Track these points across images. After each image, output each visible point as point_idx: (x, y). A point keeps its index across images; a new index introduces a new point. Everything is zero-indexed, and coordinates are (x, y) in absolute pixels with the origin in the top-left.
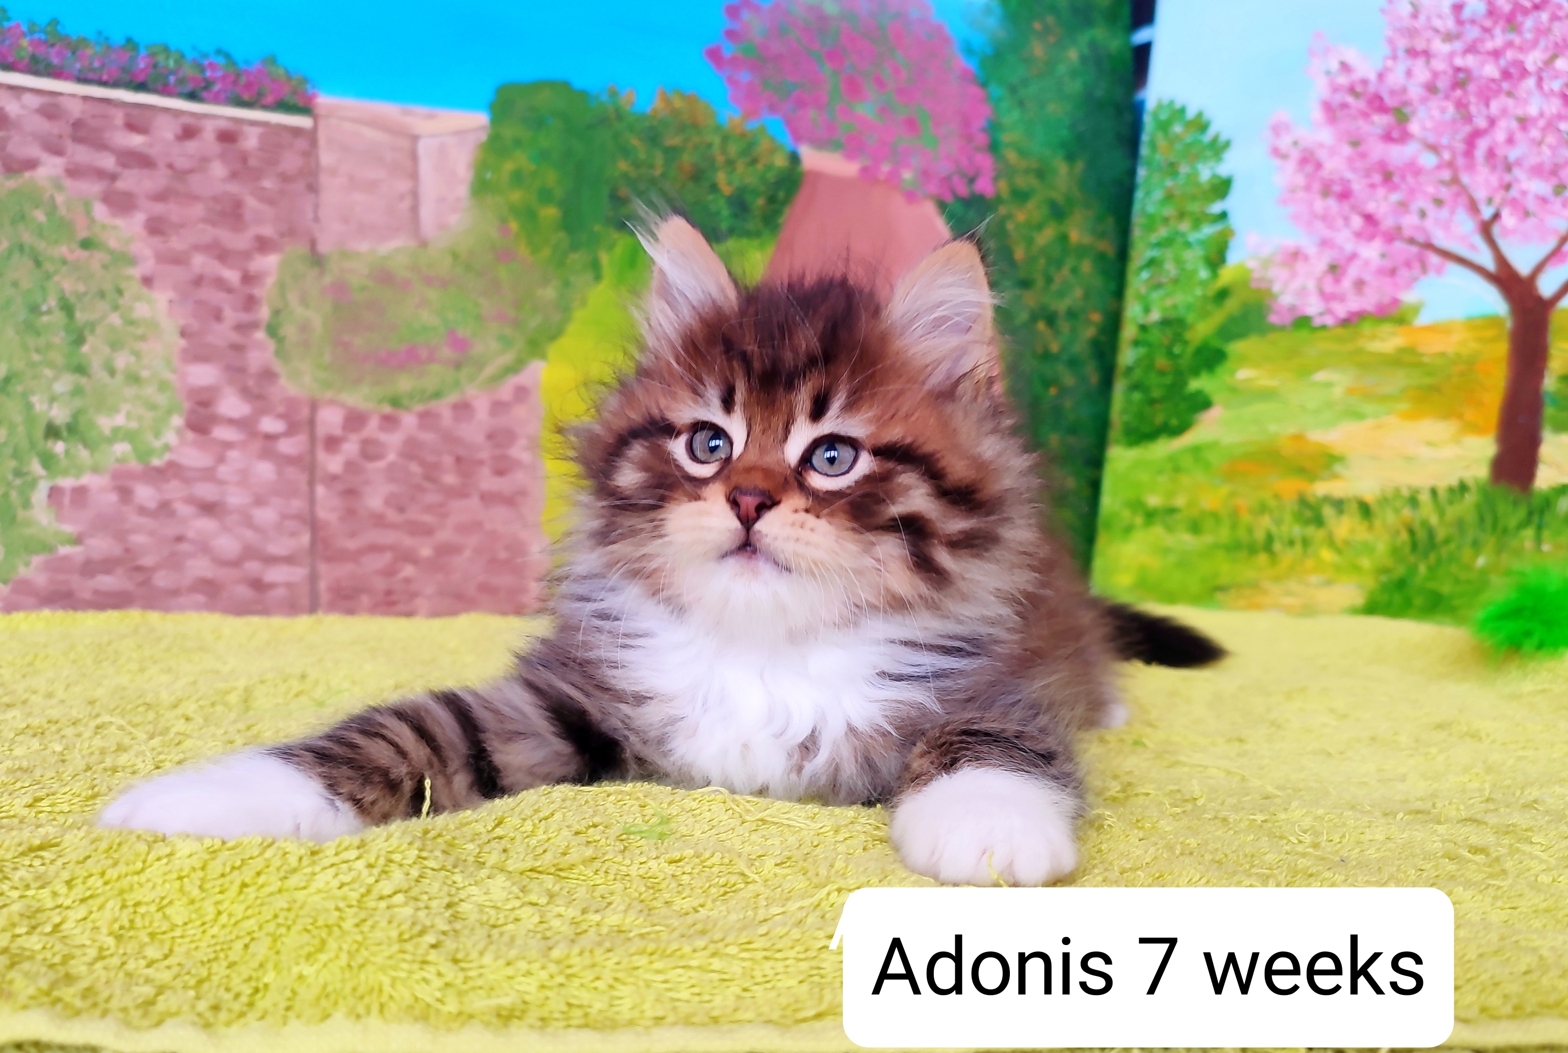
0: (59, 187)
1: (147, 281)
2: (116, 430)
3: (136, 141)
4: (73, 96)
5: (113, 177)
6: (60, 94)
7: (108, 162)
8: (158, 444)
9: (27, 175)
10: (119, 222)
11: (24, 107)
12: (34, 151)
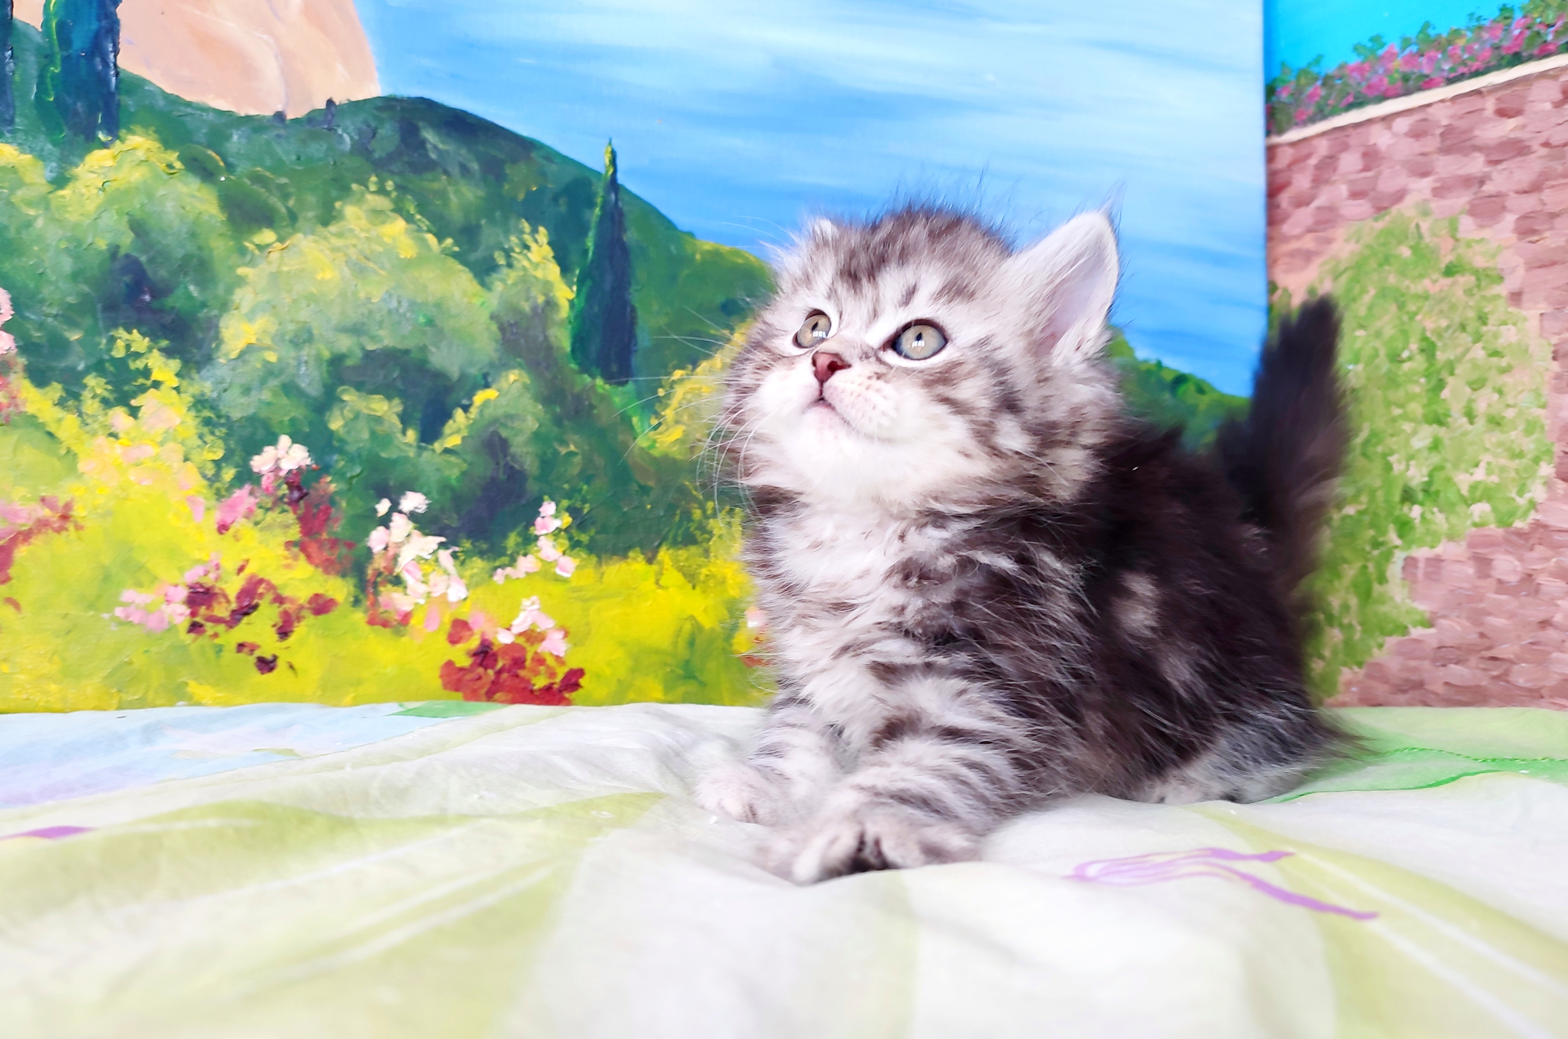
0: (1426, 213)
1: (1516, 297)
2: (1473, 487)
3: (1507, 128)
4: (1442, 101)
5: (1482, 181)
6: (1429, 105)
7: (1476, 164)
8: (1522, 501)
9: (1395, 210)
10: (1486, 233)
11: (1395, 135)
12: (1402, 180)
